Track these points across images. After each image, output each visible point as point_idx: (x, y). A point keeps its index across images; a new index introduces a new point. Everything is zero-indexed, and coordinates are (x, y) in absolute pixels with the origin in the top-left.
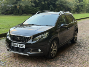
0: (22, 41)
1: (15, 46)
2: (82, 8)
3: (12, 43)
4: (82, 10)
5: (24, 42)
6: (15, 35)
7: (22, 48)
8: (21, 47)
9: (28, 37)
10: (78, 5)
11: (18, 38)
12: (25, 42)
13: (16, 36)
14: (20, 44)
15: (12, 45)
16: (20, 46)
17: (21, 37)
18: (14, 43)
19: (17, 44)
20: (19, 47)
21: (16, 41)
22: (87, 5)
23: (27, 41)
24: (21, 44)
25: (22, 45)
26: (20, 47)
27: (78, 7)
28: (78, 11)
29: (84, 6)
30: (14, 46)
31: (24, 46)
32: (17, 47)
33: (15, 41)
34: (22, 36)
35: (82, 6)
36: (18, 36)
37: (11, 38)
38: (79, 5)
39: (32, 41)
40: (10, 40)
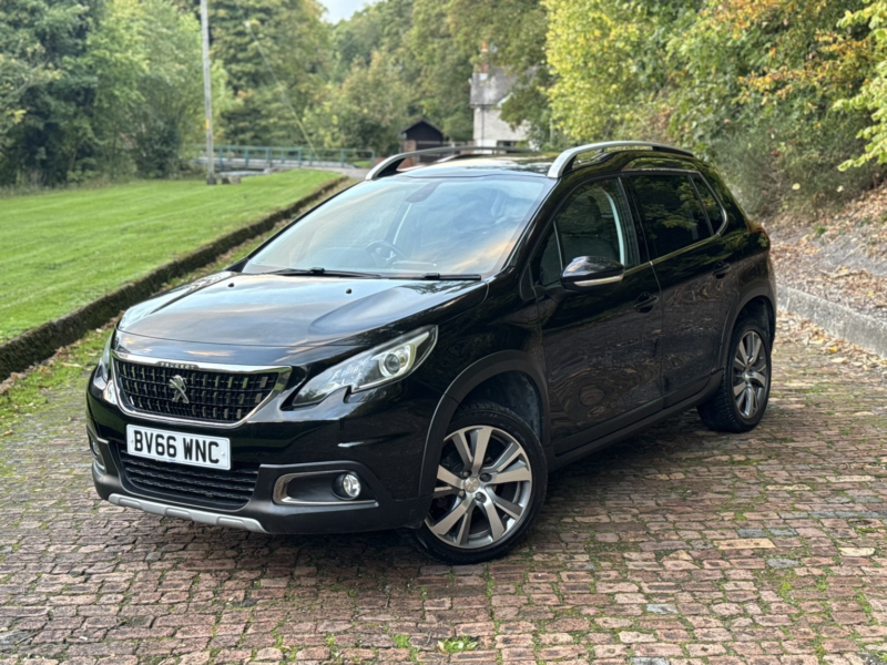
0: (210, 408)
1: (153, 455)
2: (85, 124)
3: (131, 429)
4: (85, 151)
5: (220, 418)
6: (153, 361)
7: (208, 464)
8: (200, 463)
9: (254, 377)
10: (33, 92)
11: (177, 381)
12: (232, 418)
13: (158, 369)
14: (189, 437)
15: (131, 450)
16: (188, 450)
17: (200, 373)
18: (143, 429)
19: (166, 433)
20: (180, 459)
21: (163, 411)
22: (135, 94)
23: (246, 411)
24: (195, 437)
25: (209, 439)
26: (193, 462)
27: (42, 113)
28: (42, 154)
29: (112, 97)
30: (144, 453)
31: (221, 455)
32: (166, 458)
33: (154, 410)
34: (202, 365)
35: (82, 97)
36: (172, 371)
37: (127, 391)
38: (51, 88)
39: (287, 406)
40: (113, 409)
